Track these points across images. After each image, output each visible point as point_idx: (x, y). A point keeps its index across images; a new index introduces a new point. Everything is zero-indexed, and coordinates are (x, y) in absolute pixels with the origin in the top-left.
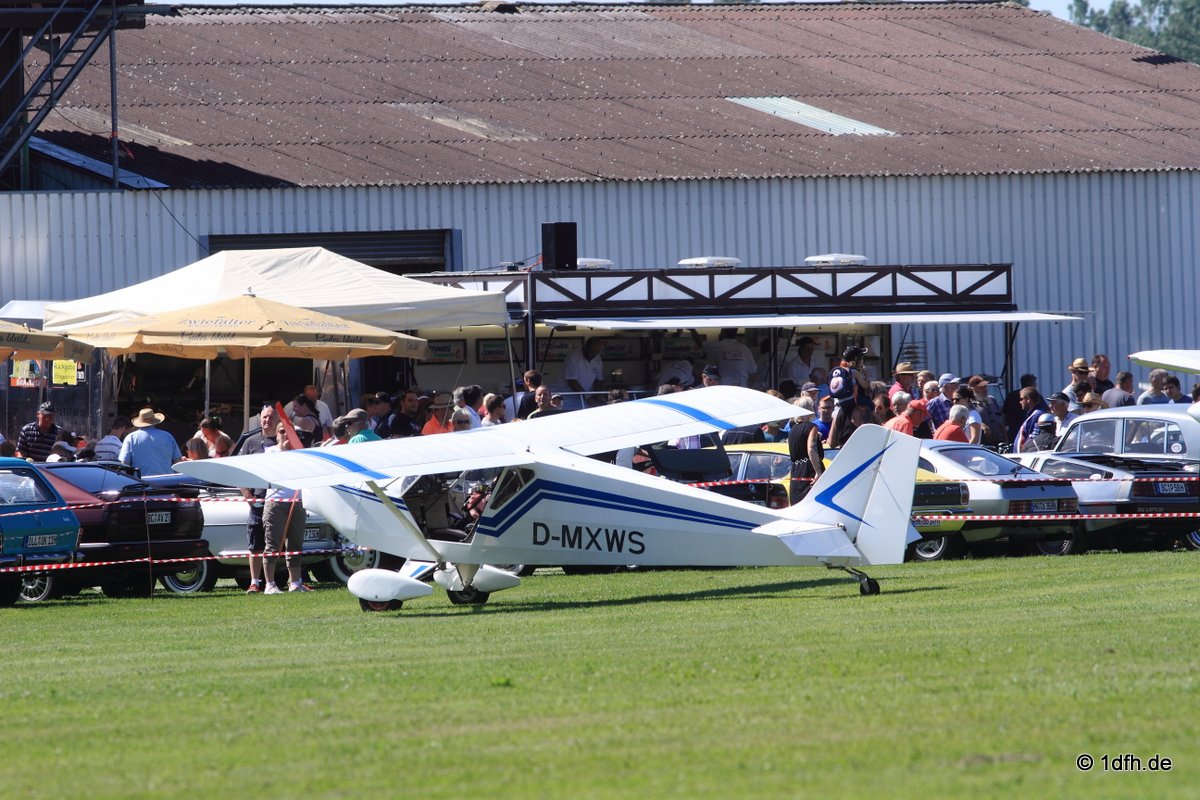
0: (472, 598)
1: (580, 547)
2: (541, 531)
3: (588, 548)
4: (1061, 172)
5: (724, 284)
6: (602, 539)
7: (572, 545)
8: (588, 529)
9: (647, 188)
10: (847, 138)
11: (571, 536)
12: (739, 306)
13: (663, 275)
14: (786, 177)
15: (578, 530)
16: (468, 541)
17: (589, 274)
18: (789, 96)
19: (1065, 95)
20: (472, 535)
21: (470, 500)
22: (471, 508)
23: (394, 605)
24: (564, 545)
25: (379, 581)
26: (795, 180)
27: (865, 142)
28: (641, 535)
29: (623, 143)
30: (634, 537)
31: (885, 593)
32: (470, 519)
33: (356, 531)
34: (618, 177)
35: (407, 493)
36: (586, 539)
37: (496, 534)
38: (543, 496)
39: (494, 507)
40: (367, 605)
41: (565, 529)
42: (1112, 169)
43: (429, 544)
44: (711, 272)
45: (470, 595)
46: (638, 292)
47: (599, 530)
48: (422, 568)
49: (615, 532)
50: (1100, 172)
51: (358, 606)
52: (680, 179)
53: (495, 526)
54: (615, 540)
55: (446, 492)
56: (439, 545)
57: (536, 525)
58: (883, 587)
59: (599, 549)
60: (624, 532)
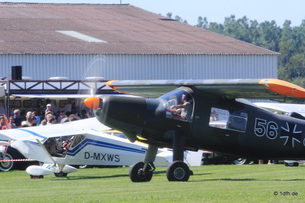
0: (62, 175)
1: (99, 159)
2: (87, 154)
3: (102, 160)
4: (156, 54)
5: (64, 85)
6: (106, 157)
7: (97, 159)
8: (102, 154)
9: (38, 56)
10: (93, 43)
11: (97, 156)
12: (69, 92)
13: (47, 82)
14: (78, 54)
15: (99, 154)
16: (64, 157)
17: (26, 81)
18: (74, 30)
19: (152, 32)
20: (65, 156)
21: (64, 145)
22: (64, 147)
23: (41, 177)
24: (94, 159)
25: (37, 169)
26: (80, 55)
27: (98, 44)
28: (119, 156)
29: (29, 43)
30: (117, 157)
31: (195, 175)
32: (64, 151)
33: (28, 154)
34: (30, 53)
35: (45, 142)
36: (101, 157)
37: (73, 155)
38: (88, 144)
39: (72, 147)
40: (32, 177)
41: (95, 154)
42: (171, 53)
43: (52, 158)
44: (61, 81)
45: (61, 174)
46: (39, 87)
47: (105, 154)
48: (49, 166)
49: (110, 155)
50: (167, 54)
51: (30, 177)
52: (47, 54)
53: (73, 153)
54: (110, 158)
55: (55, 142)
56: (55, 158)
57: (86, 153)
58: (194, 173)
59: (105, 160)
60: (113, 155)
